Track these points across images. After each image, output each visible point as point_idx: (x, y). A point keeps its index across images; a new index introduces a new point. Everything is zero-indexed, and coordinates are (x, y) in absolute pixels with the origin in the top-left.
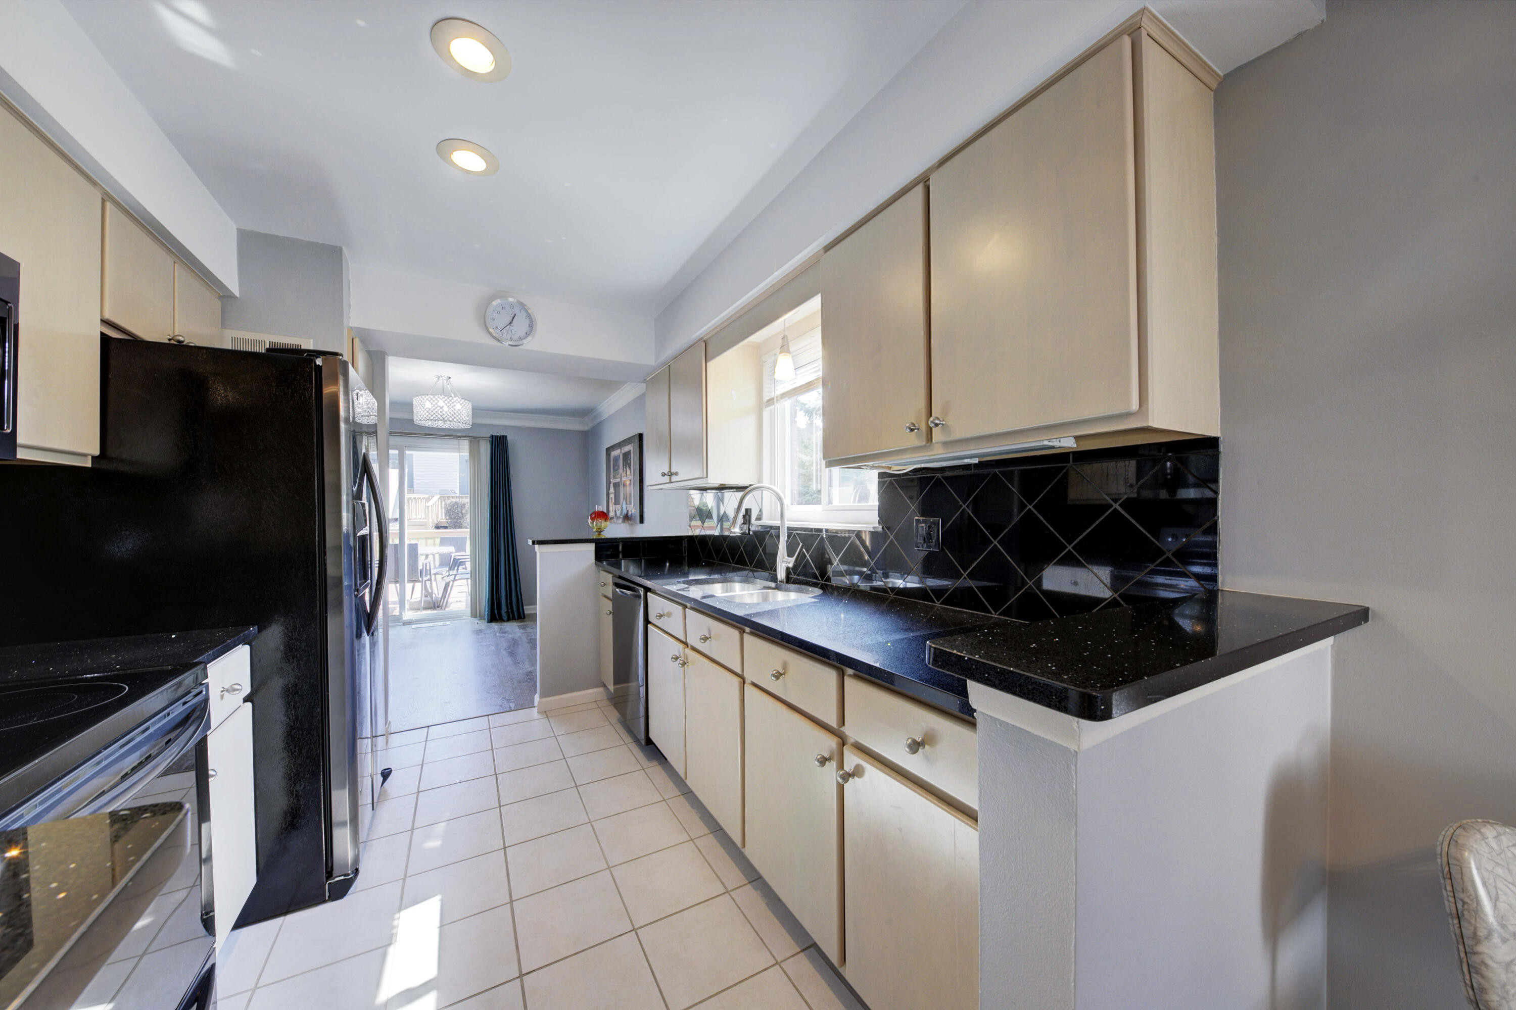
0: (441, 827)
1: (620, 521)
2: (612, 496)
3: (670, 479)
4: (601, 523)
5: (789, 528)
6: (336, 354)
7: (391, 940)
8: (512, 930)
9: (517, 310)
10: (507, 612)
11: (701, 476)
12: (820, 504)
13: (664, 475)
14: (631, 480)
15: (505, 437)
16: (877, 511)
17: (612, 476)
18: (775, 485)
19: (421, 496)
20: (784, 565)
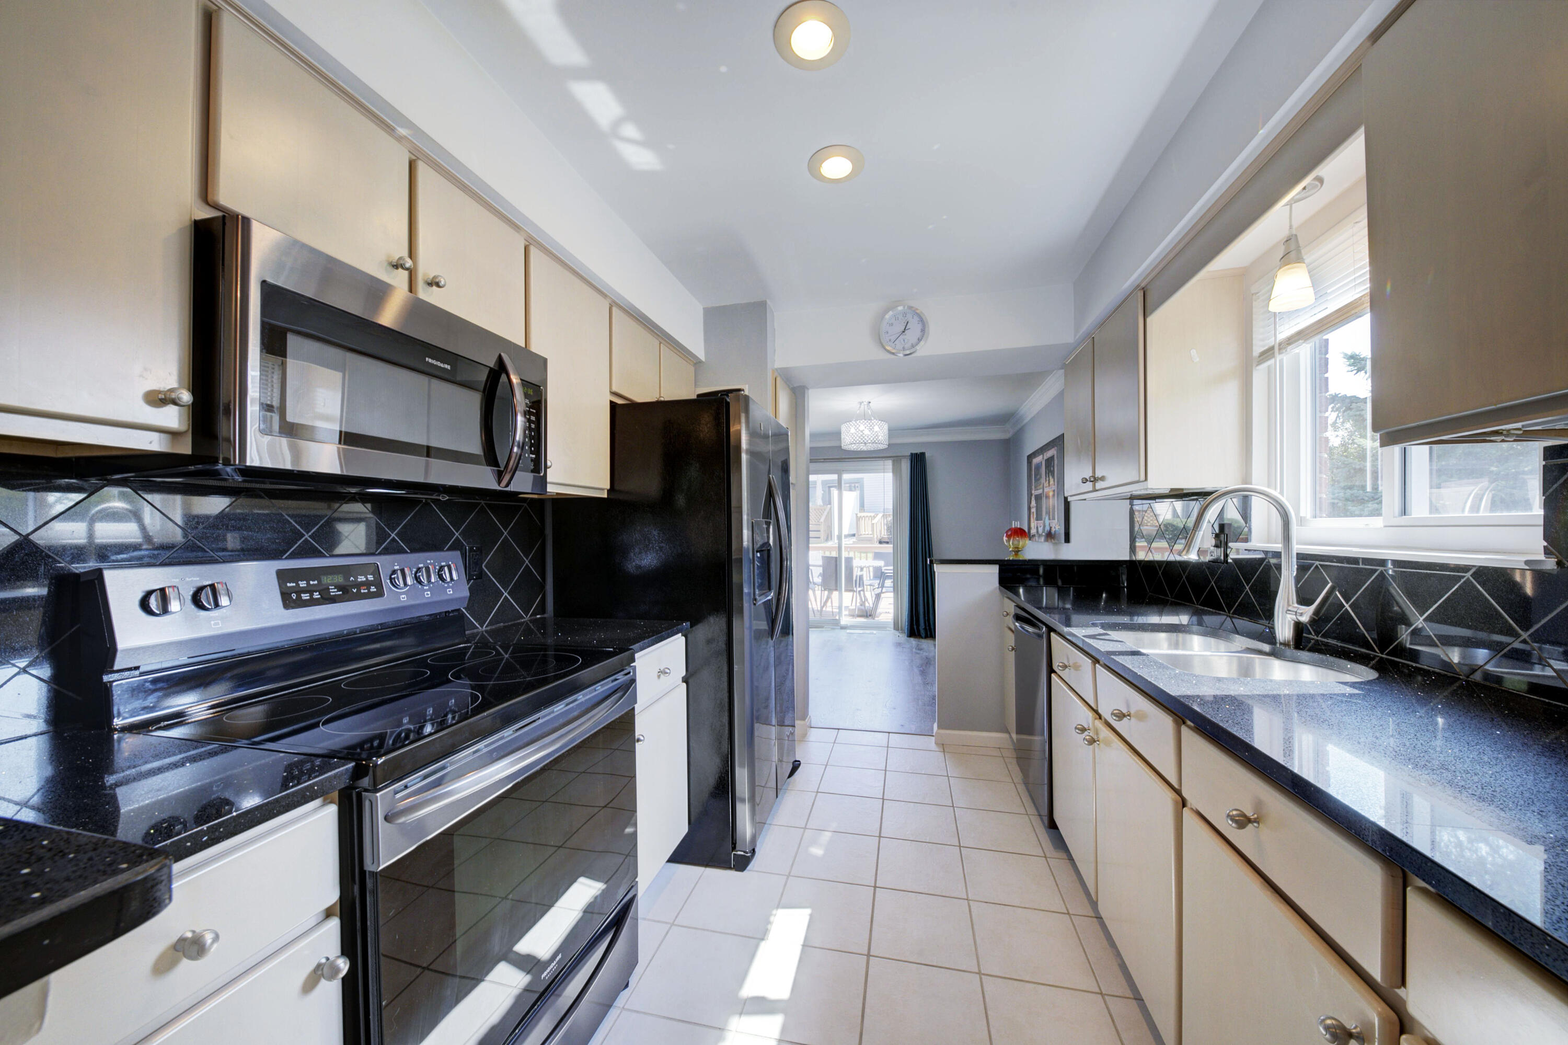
0: (828, 835)
1: (1043, 539)
2: (1033, 510)
3: (1094, 486)
4: (1019, 541)
5: (1300, 556)
6: (739, 390)
7: (765, 935)
8: (863, 991)
9: (909, 317)
10: (925, 629)
11: (1137, 479)
12: (1380, 515)
13: (1085, 481)
14: (1054, 491)
15: (923, 454)
16: (1542, 529)
17: (1033, 487)
18: (1275, 489)
19: (869, 514)
20: (1290, 618)
